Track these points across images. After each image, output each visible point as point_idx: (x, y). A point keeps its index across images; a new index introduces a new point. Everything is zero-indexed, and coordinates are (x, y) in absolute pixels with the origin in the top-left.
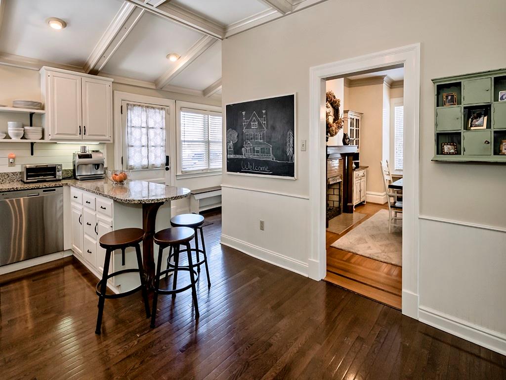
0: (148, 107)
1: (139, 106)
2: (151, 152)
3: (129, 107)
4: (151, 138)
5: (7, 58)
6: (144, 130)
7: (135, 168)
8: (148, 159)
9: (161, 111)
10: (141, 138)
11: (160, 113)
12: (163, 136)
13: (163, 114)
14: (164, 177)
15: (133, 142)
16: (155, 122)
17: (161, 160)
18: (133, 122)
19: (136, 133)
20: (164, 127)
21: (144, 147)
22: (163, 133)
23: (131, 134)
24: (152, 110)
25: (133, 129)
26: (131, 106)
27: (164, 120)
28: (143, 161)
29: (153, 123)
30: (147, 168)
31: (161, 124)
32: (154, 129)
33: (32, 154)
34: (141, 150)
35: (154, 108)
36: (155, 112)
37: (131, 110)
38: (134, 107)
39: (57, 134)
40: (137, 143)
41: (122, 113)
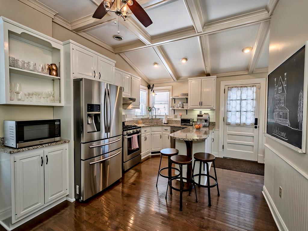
0: (242, 87)
1: (236, 87)
2: (243, 115)
3: (229, 89)
4: (244, 106)
5: (180, 79)
6: (239, 102)
7: (231, 124)
8: (240, 119)
9: (252, 88)
10: (236, 106)
11: (251, 89)
12: (253, 104)
13: (254, 89)
14: (253, 132)
15: (230, 109)
16: (247, 96)
17: (251, 121)
18: (231, 97)
19: (233, 103)
20: (255, 98)
21: (238, 112)
22: (253, 103)
23: (230, 104)
24: (246, 88)
25: (231, 101)
26: (230, 88)
27: (255, 94)
28: (237, 120)
29: (246, 96)
30: (240, 125)
31: (252, 97)
32: (246, 101)
33: (187, 114)
34: (236, 114)
35: (246, 87)
36: (247, 89)
37: (230, 90)
38: (232, 88)
39: (192, 106)
40: (233, 110)
41: (225, 93)
